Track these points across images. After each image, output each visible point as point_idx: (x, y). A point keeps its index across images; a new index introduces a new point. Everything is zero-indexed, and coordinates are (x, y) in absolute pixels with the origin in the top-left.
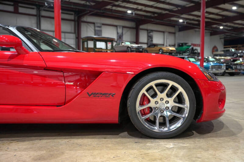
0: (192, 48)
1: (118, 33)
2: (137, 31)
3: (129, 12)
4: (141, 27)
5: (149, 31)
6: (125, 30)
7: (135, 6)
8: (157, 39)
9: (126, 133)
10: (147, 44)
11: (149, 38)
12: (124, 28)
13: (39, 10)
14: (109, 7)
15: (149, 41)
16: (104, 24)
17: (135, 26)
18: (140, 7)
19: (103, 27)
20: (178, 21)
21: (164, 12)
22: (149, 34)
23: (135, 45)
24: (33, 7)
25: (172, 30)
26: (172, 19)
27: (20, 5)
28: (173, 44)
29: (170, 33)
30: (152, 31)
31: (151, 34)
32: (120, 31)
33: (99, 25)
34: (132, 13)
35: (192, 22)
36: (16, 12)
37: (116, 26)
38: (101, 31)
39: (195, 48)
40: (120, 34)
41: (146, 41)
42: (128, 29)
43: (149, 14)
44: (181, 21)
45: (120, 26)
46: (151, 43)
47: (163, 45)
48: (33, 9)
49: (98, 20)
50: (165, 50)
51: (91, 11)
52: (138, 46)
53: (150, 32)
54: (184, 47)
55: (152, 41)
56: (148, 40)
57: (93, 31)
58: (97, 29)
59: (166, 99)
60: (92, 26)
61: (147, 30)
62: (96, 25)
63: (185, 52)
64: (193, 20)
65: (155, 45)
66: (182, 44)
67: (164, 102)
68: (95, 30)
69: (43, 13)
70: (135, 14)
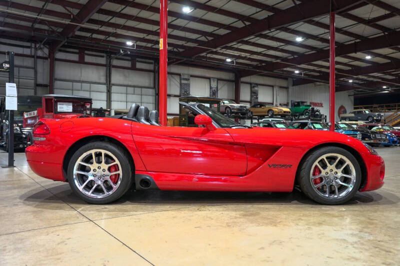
0: (313, 109)
1: (211, 88)
2: (236, 84)
3: (229, 60)
4: (243, 79)
5: (253, 85)
6: (221, 84)
7: (237, 53)
8: (264, 96)
9: (296, 202)
10: (250, 102)
11: (253, 94)
12: (219, 81)
13: (109, 58)
14: (204, 54)
15: (253, 98)
16: (192, 76)
17: (233, 79)
18: (243, 54)
19: (191, 79)
20: (293, 72)
21: (274, 61)
22: (253, 89)
23: (236, 105)
24: (102, 54)
25: (283, 83)
26: (285, 69)
27: (86, 52)
28: (286, 103)
29: (281, 87)
30: (257, 85)
31: (256, 88)
32: (214, 84)
33: (186, 77)
34: (232, 62)
35: (312, 73)
36: (81, 61)
37: (209, 78)
38: (188, 85)
39: (316, 108)
40: (214, 89)
41: (248, 99)
42: (225, 82)
43: (255, 63)
44: (297, 72)
45: (214, 78)
46: (256, 101)
47: (273, 104)
48: (103, 57)
49: (185, 71)
50: (276, 112)
51: (178, 60)
52: (241, 106)
53: (254, 87)
54: (301, 107)
55: (257, 98)
56: (251, 96)
57: (179, 85)
58: (183, 82)
59: (335, 170)
60: (177, 78)
61: (251, 84)
62: (182, 77)
63: (302, 115)
64: (314, 71)
65: (262, 105)
66: (298, 103)
67: (333, 172)
68: (181, 84)
69: (115, 62)
70: (237, 63)
